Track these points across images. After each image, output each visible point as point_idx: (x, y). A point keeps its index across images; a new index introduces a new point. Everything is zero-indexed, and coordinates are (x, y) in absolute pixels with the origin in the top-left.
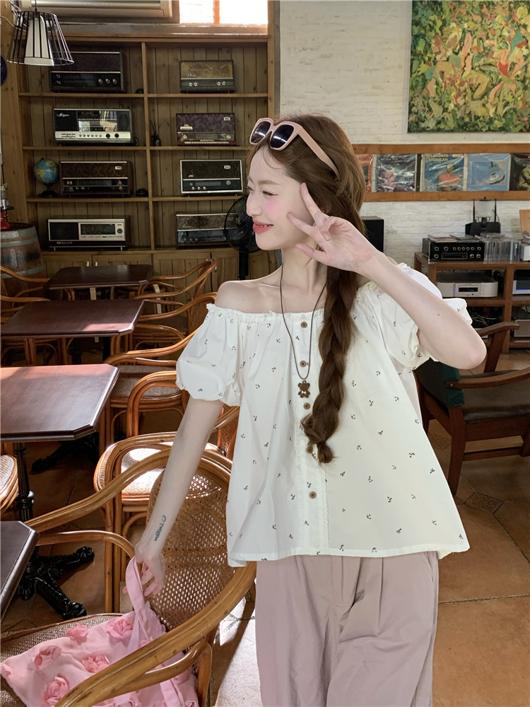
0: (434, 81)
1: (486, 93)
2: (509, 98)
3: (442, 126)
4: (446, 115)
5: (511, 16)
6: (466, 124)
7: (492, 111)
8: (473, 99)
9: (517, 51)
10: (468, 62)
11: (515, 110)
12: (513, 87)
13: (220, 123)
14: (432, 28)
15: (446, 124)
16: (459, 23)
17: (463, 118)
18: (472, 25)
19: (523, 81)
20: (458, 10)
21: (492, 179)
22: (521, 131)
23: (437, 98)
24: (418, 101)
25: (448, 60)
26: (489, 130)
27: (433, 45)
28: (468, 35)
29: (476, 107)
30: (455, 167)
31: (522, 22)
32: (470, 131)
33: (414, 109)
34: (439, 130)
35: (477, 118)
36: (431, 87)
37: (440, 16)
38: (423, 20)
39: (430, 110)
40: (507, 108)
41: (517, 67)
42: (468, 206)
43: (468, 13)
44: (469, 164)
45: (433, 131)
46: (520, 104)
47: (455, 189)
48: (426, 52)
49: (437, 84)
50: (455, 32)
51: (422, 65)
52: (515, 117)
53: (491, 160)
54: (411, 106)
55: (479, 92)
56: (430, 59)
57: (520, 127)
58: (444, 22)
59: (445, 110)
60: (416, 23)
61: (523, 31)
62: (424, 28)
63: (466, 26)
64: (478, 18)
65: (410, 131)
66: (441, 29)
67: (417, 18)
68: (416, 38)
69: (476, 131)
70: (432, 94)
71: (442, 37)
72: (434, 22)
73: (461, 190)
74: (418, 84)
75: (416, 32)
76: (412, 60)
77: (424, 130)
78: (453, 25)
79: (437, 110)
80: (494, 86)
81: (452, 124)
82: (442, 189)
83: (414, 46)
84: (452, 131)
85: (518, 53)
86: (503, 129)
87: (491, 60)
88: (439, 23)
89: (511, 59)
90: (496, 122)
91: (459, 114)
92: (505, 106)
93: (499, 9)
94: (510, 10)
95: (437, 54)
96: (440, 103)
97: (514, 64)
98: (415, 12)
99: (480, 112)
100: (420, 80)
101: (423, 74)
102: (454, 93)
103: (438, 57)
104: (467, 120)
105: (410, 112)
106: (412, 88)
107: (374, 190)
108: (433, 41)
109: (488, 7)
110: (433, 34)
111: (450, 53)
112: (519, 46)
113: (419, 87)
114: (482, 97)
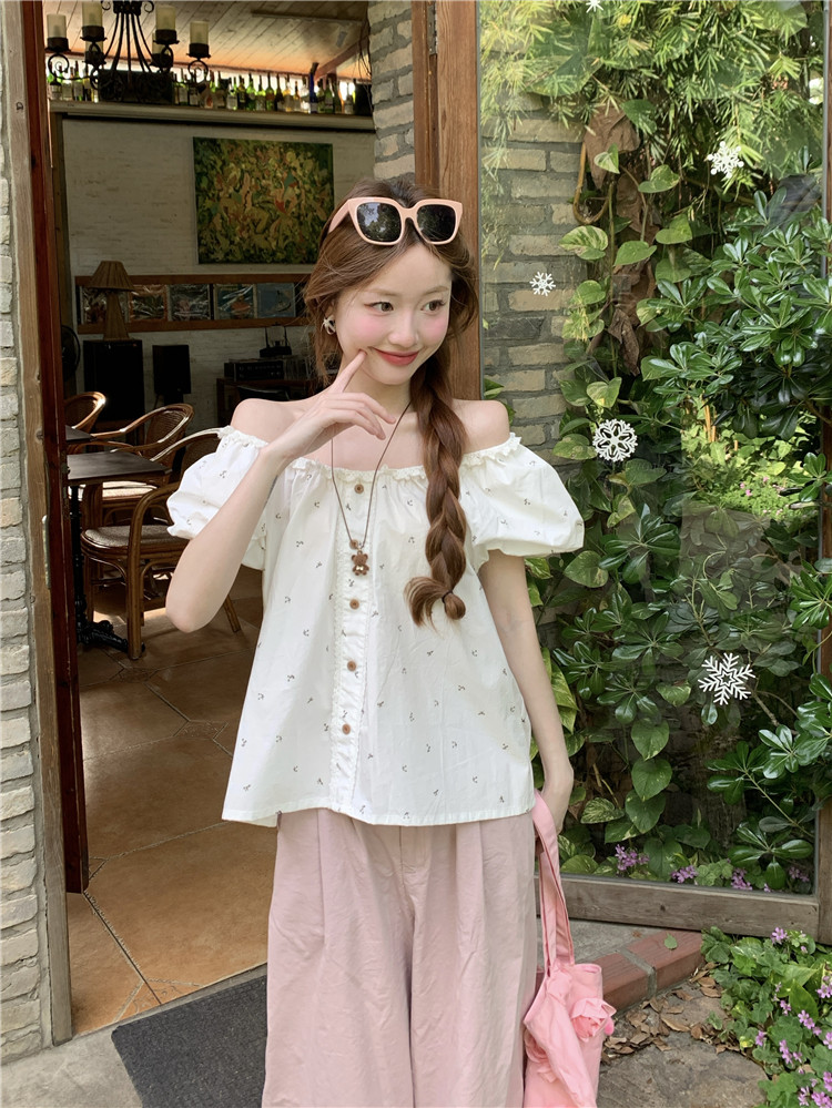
0: (219, 215)
1: (267, 228)
2: (288, 233)
3: (230, 258)
4: (233, 247)
5: (282, 160)
6: (252, 256)
7: (274, 244)
8: (256, 233)
9: (290, 190)
10: (249, 199)
11: (294, 244)
12: (290, 223)
14: (213, 167)
15: (233, 256)
16: (238, 163)
17: (249, 251)
18: (249, 166)
19: (298, 217)
20: (235, 152)
21: (280, 307)
22: (301, 263)
23: (223, 232)
24: (206, 234)
25: (230, 196)
26: (273, 262)
27: (215, 183)
28: (246, 175)
29: (259, 241)
30: (245, 296)
31: (292, 165)
32: (257, 263)
33: (203, 241)
34: (228, 262)
35: (261, 250)
36: (217, 221)
37: (220, 158)
38: (204, 160)
39: (218, 242)
40: (287, 242)
41: (291, 205)
42: (260, 333)
43: (244, 155)
44: (257, 293)
45: (222, 262)
46: (298, 238)
47: (247, 317)
48: (210, 189)
49: (222, 218)
50: (235, 173)
51: (207, 200)
52: (294, 249)
53: (277, 289)
54: (200, 239)
55: (261, 227)
56: (213, 195)
57: (300, 259)
58: (224, 162)
59: (232, 243)
60: (198, 162)
61: (293, 173)
62: (206, 167)
63: (243, 166)
64: (253, 160)
65: (201, 262)
66: (221, 168)
67: (199, 157)
68: (199, 176)
69: (261, 262)
70: (219, 228)
71: (223, 175)
72: (215, 162)
73: (252, 317)
74: (204, 219)
75: (199, 171)
76: (197, 196)
77: (213, 262)
78: (232, 165)
79: (224, 243)
80: (273, 221)
81: (239, 256)
82: (236, 317)
83: (198, 182)
84: (239, 262)
85: (291, 192)
86: (286, 261)
87: (268, 198)
88: (220, 163)
89: (285, 199)
90: (279, 254)
91: (245, 247)
92: (285, 240)
93: (271, 153)
94: (281, 154)
95: (220, 191)
96: (226, 237)
97: (288, 202)
98: (196, 152)
99: (263, 244)
100: (206, 214)
101: (208, 209)
102: (238, 228)
103: (221, 194)
104: (252, 252)
105: (200, 244)
106: (199, 222)
107: (170, 319)
108: (215, 179)
109: (261, 151)
110: (214, 172)
111: (231, 190)
112: (292, 186)
113: (206, 221)
114: (264, 231)
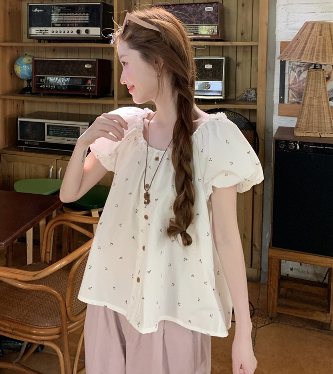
13: (201, 14)
